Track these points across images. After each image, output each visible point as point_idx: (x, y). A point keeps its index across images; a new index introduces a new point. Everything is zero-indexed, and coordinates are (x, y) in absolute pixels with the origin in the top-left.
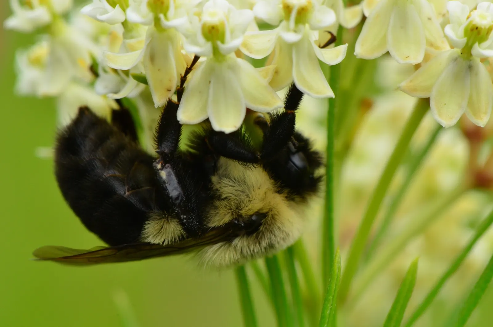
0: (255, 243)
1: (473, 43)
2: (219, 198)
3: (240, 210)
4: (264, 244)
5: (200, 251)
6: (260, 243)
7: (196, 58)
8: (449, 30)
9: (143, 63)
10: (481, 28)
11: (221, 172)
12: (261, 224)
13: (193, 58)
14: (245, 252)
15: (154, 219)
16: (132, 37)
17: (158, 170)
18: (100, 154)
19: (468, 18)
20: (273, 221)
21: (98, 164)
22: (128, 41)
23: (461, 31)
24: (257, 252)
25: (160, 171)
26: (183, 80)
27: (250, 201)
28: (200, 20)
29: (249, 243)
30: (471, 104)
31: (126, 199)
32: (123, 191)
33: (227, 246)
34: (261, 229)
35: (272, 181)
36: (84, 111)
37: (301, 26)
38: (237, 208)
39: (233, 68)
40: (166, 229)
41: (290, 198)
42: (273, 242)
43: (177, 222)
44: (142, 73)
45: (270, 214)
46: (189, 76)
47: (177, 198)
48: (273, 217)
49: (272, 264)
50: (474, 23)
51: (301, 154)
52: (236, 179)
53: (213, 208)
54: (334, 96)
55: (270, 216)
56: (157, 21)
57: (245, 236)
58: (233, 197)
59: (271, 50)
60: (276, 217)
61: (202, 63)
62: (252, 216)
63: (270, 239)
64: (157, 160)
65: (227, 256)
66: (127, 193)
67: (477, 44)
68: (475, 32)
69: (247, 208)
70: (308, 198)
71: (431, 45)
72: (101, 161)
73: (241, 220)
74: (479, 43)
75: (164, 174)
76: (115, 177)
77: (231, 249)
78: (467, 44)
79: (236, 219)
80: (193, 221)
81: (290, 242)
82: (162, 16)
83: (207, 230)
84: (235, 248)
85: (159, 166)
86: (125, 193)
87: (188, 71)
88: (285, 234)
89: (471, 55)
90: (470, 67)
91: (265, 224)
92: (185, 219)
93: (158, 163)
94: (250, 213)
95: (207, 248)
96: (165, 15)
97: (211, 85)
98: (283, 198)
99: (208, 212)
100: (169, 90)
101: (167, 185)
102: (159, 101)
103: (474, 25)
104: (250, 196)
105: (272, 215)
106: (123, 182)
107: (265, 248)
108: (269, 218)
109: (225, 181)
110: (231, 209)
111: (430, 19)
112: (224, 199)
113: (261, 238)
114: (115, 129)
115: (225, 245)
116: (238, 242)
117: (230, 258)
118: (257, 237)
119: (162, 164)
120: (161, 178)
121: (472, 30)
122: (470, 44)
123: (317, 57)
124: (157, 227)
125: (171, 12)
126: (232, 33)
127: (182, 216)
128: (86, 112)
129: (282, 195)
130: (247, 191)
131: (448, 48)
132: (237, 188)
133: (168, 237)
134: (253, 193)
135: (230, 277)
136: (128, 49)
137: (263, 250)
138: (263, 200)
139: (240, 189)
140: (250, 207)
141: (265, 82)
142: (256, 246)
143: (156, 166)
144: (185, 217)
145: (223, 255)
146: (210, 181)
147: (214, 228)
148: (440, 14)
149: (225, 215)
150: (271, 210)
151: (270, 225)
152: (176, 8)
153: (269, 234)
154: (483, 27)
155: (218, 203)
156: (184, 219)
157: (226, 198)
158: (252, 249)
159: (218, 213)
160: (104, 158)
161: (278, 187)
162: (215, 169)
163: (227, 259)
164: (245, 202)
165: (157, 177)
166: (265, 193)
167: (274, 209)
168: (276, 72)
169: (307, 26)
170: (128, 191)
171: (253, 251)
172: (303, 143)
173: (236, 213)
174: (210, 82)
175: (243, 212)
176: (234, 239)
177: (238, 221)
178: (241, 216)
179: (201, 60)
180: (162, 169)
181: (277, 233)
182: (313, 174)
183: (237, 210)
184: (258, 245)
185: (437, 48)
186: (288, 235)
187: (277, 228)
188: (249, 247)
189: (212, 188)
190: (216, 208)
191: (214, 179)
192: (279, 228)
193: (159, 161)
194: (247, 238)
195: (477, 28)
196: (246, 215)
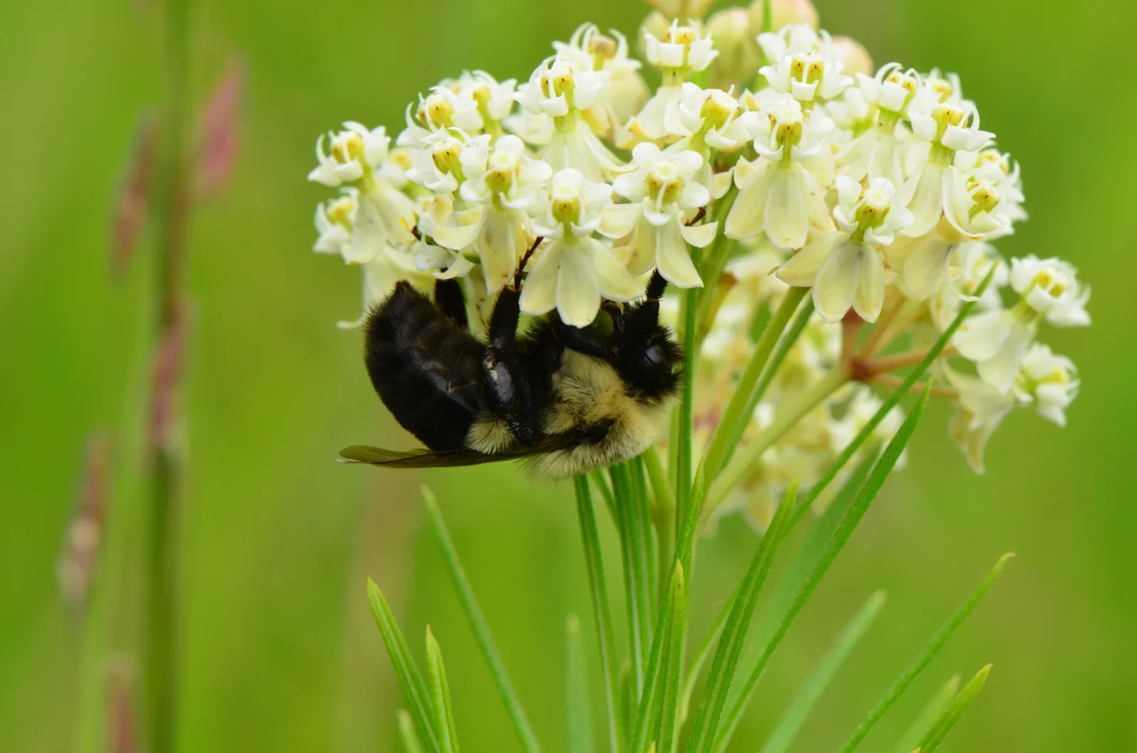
0: (600, 453)
1: (866, 228)
2: (560, 400)
3: (584, 415)
4: (609, 454)
5: (536, 458)
6: (604, 453)
7: (539, 239)
8: (837, 212)
9: (478, 241)
10: (875, 211)
11: (563, 369)
12: (607, 432)
13: (535, 239)
14: (587, 463)
15: (481, 422)
16: (464, 209)
17: (488, 370)
18: (419, 343)
19: (861, 198)
20: (621, 429)
21: (416, 354)
22: (460, 213)
23: (852, 214)
24: (602, 463)
25: (491, 371)
26: (523, 263)
27: (595, 405)
28: (550, 198)
29: (592, 453)
30: (859, 295)
31: (447, 397)
32: (445, 387)
33: (565, 455)
34: (607, 437)
35: (622, 382)
36: (402, 287)
37: (669, 207)
38: (580, 413)
39: (586, 251)
40: (495, 434)
41: (642, 401)
42: (621, 453)
43: (509, 430)
44: (474, 251)
45: (619, 419)
46: (531, 259)
47: (509, 403)
48: (622, 424)
49: (616, 473)
50: (868, 204)
51: (657, 347)
52: (580, 378)
53: (552, 410)
54: (702, 286)
55: (618, 422)
56: (496, 199)
57: (588, 444)
58: (575, 399)
59: (630, 230)
60: (626, 424)
61: (546, 244)
62: (597, 422)
63: (617, 449)
64: (488, 357)
65: (566, 467)
66: (450, 390)
67: (870, 229)
68: (869, 214)
69: (592, 414)
70: (665, 398)
71: (814, 224)
72: (419, 350)
73: (583, 426)
74: (873, 228)
75: (494, 375)
76: (435, 370)
77: (571, 459)
78: (858, 228)
79: (578, 426)
80: (526, 430)
81: (640, 450)
82: (502, 195)
83: (543, 436)
84: (576, 458)
85: (490, 365)
86: (447, 389)
87: (529, 254)
88: (634, 443)
89: (862, 239)
90: (861, 254)
91: (612, 432)
92: (518, 426)
93: (489, 361)
94: (595, 420)
95: (543, 456)
96: (506, 193)
97: (560, 271)
98: (633, 402)
99: (546, 415)
100: (506, 276)
101: (498, 387)
102: (494, 287)
103: (868, 207)
104: (596, 400)
105: (621, 423)
106: (446, 376)
107: (611, 460)
108: (617, 426)
109: (568, 381)
110: (573, 414)
111: (813, 194)
112: (565, 402)
113: (607, 448)
114: (438, 309)
115: (563, 454)
116: (581, 452)
117: (569, 469)
118: (602, 446)
119: (493, 362)
120: (492, 379)
121: (865, 212)
122: (862, 227)
123: (684, 239)
124: (486, 431)
125: (513, 190)
126: (587, 210)
127: (514, 423)
128: (405, 288)
129: (633, 399)
130: (593, 393)
131: (834, 229)
132: (581, 390)
133: (497, 443)
134: (600, 396)
135: (569, 488)
136: (460, 223)
137: (608, 460)
138: (611, 404)
139: (585, 391)
140: (595, 412)
141: (622, 265)
142: (600, 456)
143: (486, 366)
144: (518, 424)
145: (561, 464)
146: (550, 379)
147: (552, 435)
148: (823, 186)
149: (565, 420)
150: (619, 416)
151: (618, 433)
152: (519, 185)
153: (616, 444)
154: (878, 210)
155: (557, 406)
156: (516, 426)
157: (568, 400)
158: (595, 460)
159: (556, 419)
160: (423, 347)
161: (628, 390)
162: (557, 365)
163: (566, 470)
164: (590, 407)
165: (486, 378)
166: (614, 396)
167: (623, 416)
168: (635, 254)
169: (675, 204)
170: (452, 387)
171: (597, 461)
172: (660, 334)
173: (578, 418)
174: (559, 267)
175: (586, 418)
176: (576, 447)
177: (581, 428)
178: (583, 422)
179: (544, 240)
180: (492, 369)
181: (625, 442)
182: (670, 370)
183: (580, 416)
184: (602, 456)
185: (821, 228)
186: (638, 443)
187: (626, 436)
188: (592, 458)
189: (552, 388)
190: (555, 411)
191: (555, 377)
192: (628, 437)
193: (490, 359)
194: (590, 447)
195: (871, 211)
196: (591, 421)
